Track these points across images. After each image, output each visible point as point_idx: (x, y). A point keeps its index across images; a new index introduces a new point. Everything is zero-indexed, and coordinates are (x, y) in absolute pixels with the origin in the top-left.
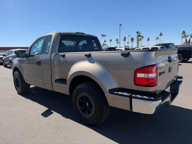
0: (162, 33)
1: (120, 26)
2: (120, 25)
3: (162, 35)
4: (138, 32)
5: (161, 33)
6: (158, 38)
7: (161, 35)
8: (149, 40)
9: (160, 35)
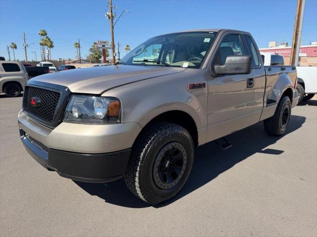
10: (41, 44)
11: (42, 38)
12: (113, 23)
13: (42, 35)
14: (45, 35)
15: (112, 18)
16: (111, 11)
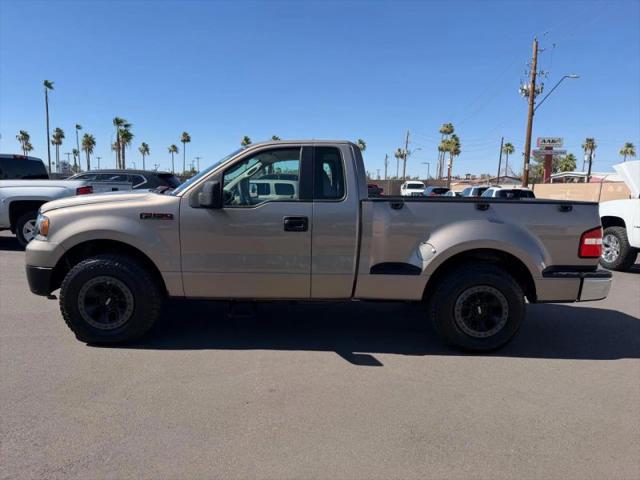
0: (190, 135)
1: (45, 87)
2: (48, 84)
3: (188, 140)
4: (118, 122)
5: (185, 134)
6: (174, 149)
7: (186, 139)
8: (147, 150)
9: (184, 141)
10: (441, 149)
11: (445, 138)
12: (533, 104)
13: (445, 132)
14: (449, 133)
15: (533, 94)
16: (534, 82)
